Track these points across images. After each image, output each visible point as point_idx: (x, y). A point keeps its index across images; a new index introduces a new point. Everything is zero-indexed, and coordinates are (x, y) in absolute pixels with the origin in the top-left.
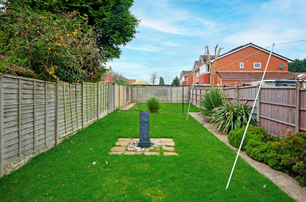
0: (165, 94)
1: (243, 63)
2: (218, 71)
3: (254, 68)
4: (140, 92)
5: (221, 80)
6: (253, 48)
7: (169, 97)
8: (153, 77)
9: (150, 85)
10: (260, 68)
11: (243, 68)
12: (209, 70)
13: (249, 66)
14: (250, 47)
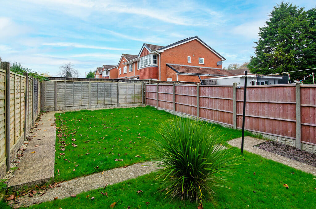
0: (109, 94)
1: (190, 57)
2: (168, 64)
3: (199, 63)
4: (62, 91)
5: (177, 75)
6: (197, 43)
7: (114, 97)
8: (65, 71)
9: (79, 78)
10: (203, 64)
11: (190, 62)
12: (157, 62)
13: (194, 61)
14: (196, 41)
